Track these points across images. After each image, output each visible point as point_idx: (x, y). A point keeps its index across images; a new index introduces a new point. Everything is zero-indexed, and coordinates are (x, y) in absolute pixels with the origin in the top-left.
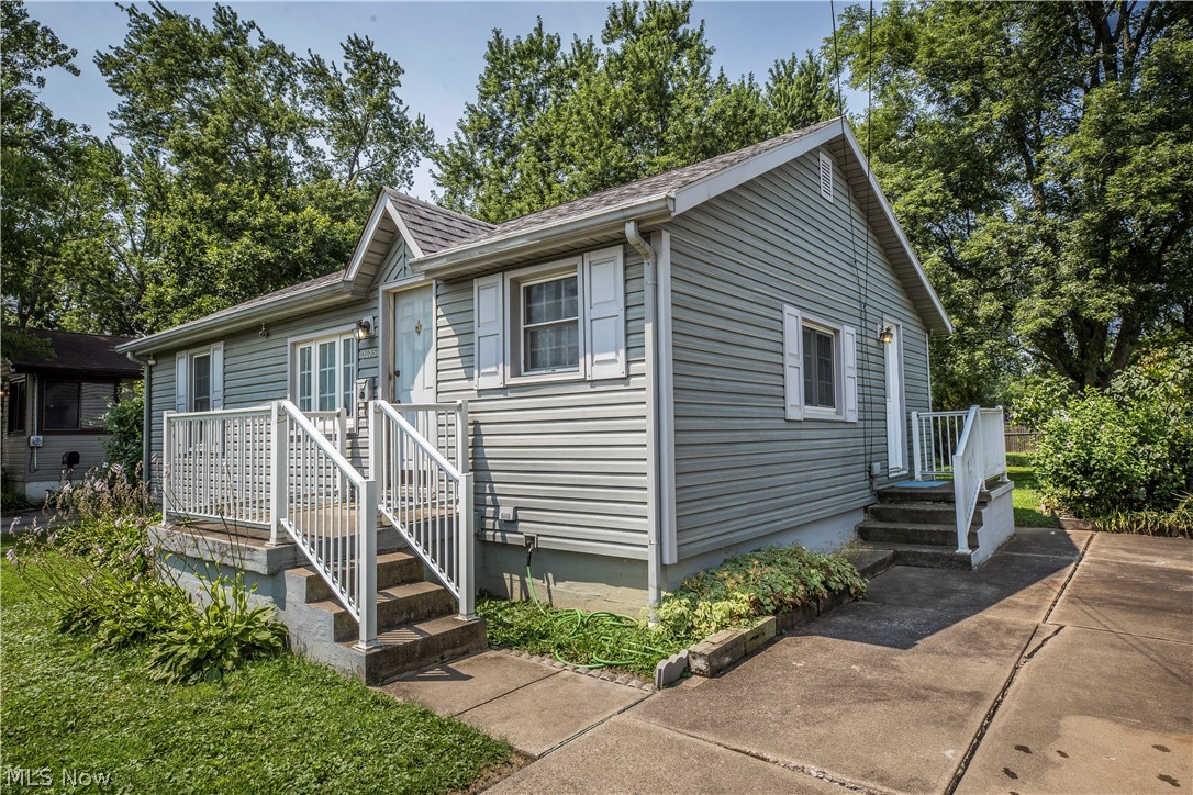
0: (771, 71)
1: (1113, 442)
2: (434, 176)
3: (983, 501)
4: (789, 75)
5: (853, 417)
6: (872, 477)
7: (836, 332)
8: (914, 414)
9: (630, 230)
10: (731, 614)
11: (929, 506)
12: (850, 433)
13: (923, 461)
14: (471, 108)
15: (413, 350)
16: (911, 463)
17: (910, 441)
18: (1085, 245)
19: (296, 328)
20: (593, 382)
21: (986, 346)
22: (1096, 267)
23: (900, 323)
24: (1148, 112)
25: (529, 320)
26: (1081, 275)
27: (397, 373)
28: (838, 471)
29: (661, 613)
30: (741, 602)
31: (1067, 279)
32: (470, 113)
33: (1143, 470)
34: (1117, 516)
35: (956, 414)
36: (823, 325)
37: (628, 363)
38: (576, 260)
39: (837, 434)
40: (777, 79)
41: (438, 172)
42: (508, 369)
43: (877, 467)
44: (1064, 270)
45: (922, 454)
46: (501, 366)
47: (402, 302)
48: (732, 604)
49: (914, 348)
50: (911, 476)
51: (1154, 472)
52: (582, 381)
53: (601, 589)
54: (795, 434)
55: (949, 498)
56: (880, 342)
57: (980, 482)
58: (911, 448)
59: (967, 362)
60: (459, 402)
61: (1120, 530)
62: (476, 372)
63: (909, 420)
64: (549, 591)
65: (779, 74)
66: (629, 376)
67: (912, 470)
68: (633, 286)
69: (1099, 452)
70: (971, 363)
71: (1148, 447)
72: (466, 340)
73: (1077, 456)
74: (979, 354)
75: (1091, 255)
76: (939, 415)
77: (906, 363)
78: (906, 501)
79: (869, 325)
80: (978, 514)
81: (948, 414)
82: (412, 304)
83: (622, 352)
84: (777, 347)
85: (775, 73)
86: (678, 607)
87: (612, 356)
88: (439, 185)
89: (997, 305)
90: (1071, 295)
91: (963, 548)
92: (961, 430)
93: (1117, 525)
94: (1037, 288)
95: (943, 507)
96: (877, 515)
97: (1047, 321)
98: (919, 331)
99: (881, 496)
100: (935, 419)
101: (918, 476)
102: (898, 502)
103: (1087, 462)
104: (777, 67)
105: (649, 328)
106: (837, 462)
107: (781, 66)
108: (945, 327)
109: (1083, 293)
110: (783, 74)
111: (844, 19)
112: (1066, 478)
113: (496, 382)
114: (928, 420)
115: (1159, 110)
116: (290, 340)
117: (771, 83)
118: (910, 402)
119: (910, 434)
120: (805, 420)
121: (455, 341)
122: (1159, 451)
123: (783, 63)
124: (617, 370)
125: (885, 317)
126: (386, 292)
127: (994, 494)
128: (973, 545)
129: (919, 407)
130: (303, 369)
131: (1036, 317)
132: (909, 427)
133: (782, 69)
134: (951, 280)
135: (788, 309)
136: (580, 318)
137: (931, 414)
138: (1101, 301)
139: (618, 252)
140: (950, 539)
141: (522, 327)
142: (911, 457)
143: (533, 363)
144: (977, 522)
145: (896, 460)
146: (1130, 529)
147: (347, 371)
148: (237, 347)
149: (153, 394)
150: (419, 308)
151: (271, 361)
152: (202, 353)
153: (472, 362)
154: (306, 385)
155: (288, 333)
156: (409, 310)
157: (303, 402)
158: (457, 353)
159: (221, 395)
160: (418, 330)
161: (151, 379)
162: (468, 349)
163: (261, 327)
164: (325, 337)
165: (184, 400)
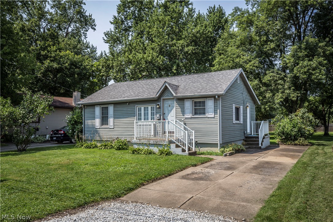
0: (208, 9)
1: (288, 128)
2: (104, 40)
3: (264, 138)
4: (214, 11)
5: (242, 123)
6: (245, 134)
7: (240, 107)
8: (252, 122)
9: (217, 97)
10: (230, 150)
11: (255, 139)
12: (241, 125)
13: (253, 131)
14: (115, 17)
15: (168, 110)
16: (251, 132)
17: (251, 127)
18: (291, 81)
19: (138, 103)
20: (208, 118)
21: (268, 104)
22: (293, 87)
23: (250, 103)
24: (303, 53)
25: (195, 107)
26: (290, 88)
27: (164, 114)
28: (240, 132)
29: (220, 150)
30: (231, 149)
31: (286, 89)
32: (114, 18)
33: (293, 133)
34: (288, 142)
35: (260, 122)
36: (238, 106)
37: (214, 115)
38: (206, 99)
39: (240, 126)
40: (210, 13)
41: (106, 39)
42: (192, 115)
43: (245, 132)
44: (286, 87)
45: (253, 130)
46: (190, 114)
47: (165, 101)
48: (230, 149)
49: (252, 108)
50: (251, 134)
51: (295, 134)
52: (207, 117)
53: (209, 148)
54: (234, 126)
55: (258, 138)
56: (246, 108)
57: (263, 135)
58: (251, 129)
59: (264, 108)
60: (183, 120)
61: (289, 145)
62: (185, 115)
63: (251, 123)
64: (199, 150)
65: (210, 11)
66: (215, 117)
67: (251, 133)
68: (215, 104)
69: (286, 130)
70: (265, 109)
71: (294, 129)
72: (183, 109)
73: (282, 130)
74: (266, 107)
75: (292, 83)
76: (257, 122)
77: (251, 111)
78: (251, 138)
79: (245, 105)
80: (263, 140)
81: (258, 122)
82: (168, 101)
83: (214, 113)
84: (232, 111)
85: (209, 10)
86: (222, 149)
87: (212, 114)
88: (105, 42)
89: (271, 94)
90: (287, 93)
91: (260, 145)
92: (261, 124)
93: (288, 144)
94: (280, 91)
95: (257, 139)
96: (245, 141)
97: (282, 99)
98: (253, 104)
99: (246, 137)
100: (256, 123)
101: (252, 134)
102: (250, 138)
103: (283, 132)
104: (210, 8)
105: (218, 110)
106: (240, 131)
107: (211, 8)
108: (258, 103)
109: (290, 93)
110: (212, 11)
111: (234, 10)
112: (280, 135)
113: (190, 117)
114: (255, 123)
115: (306, 53)
116: (136, 106)
117: (208, 13)
118: (251, 120)
119: (251, 126)
120: (236, 123)
121: (180, 109)
122: (296, 130)
123: (211, 7)
124: (213, 116)
125: (247, 103)
126: (163, 99)
127: (266, 137)
128: (262, 145)
129: (253, 120)
130: (139, 111)
131: (279, 98)
132: (251, 124)
133: (211, 9)
134: (260, 87)
135: (234, 105)
136: (206, 107)
137: (255, 122)
138: (293, 95)
139: (213, 99)
140: (258, 144)
141: (194, 108)
142: (251, 130)
143: (196, 114)
144: (263, 141)
145: (249, 131)
146: (290, 144)
147: (152, 113)
148: (118, 106)
149: (85, 114)
150: (170, 102)
151: (130, 110)
152: (104, 106)
153: (183, 113)
154: (140, 115)
155: (135, 104)
156: (167, 103)
157: (139, 118)
158: (180, 111)
159: (113, 116)
160: (170, 106)
161: (84, 111)
162: (183, 111)
163: (127, 102)
164: (146, 106)
165: (98, 116)
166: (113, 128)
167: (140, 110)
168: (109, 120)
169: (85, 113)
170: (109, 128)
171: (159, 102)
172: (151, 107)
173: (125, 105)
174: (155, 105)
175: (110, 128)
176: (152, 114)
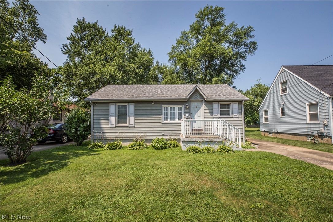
9: (243, 101)
15: (195, 110)
19: (164, 103)
27: (192, 114)
38: (231, 103)
46: (218, 115)
47: (193, 102)
52: (232, 118)
62: (213, 115)
66: (239, 117)
68: (239, 107)
72: (211, 110)
87: (237, 115)
105: (243, 112)
113: (218, 117)
116: (162, 106)
121: (208, 110)
126: (191, 101)
130: (165, 111)
139: (238, 103)
141: (220, 110)
143: (221, 114)
147: (179, 112)
148: (141, 105)
149: (94, 112)
150: (196, 104)
151: (155, 109)
152: (122, 104)
153: (211, 114)
154: (166, 114)
155: (161, 104)
156: (194, 104)
157: (164, 117)
158: (208, 112)
159: (134, 114)
160: (196, 107)
161: (93, 108)
162: (211, 112)
163: (152, 102)
164: (173, 106)
165: (114, 114)
166: (134, 127)
167: (166, 109)
168: (128, 118)
169: (94, 110)
170: (128, 126)
171: (187, 103)
172: (179, 108)
173: (151, 104)
174: (183, 105)
175: (130, 127)
176: (180, 114)
